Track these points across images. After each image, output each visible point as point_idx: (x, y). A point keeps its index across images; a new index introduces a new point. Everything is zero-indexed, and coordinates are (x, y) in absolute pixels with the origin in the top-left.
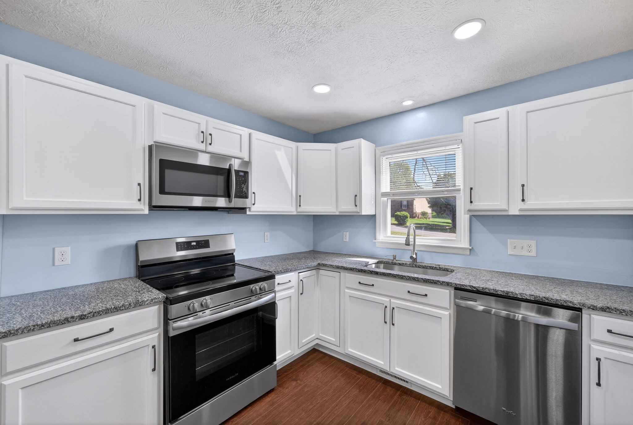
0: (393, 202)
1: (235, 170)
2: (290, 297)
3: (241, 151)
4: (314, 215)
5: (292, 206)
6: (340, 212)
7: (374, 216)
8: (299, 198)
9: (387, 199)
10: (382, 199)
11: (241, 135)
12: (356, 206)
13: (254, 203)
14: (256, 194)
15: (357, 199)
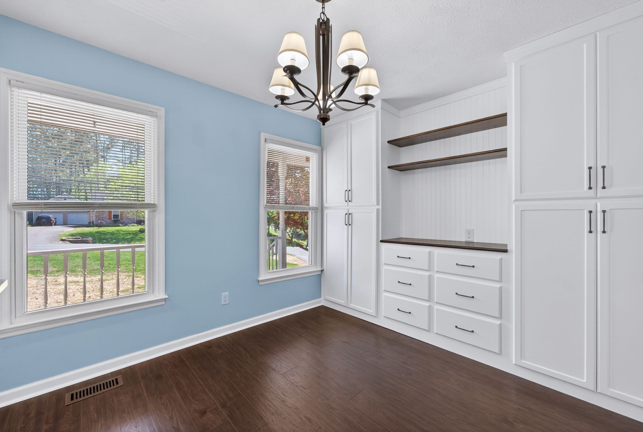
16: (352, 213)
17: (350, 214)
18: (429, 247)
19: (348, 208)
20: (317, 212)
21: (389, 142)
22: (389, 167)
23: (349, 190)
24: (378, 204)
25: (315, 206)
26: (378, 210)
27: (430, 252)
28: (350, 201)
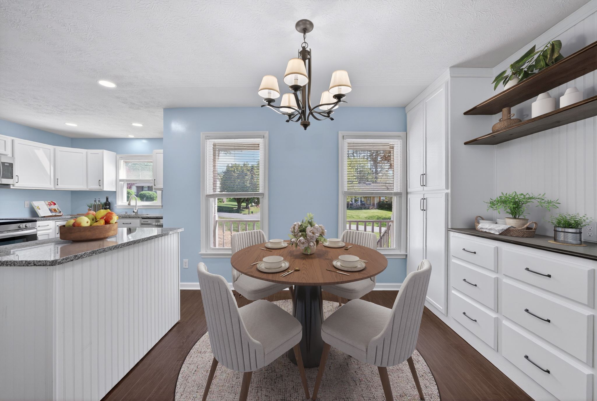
0: (128, 184)
1: (2, 162)
2: (48, 234)
3: (5, 150)
4: (72, 191)
5: (50, 184)
6: (89, 189)
7: (115, 192)
8: (56, 180)
9: (124, 183)
10: (120, 182)
11: (5, 141)
12: (100, 186)
13: (17, 182)
14: (19, 177)
15: (100, 182)
16: (427, 198)
17: (425, 199)
18: (497, 241)
19: (424, 192)
20: (401, 197)
21: (466, 113)
22: (466, 144)
23: (424, 174)
24: (447, 188)
25: (399, 191)
26: (447, 194)
27: (497, 249)
28: (424, 186)
